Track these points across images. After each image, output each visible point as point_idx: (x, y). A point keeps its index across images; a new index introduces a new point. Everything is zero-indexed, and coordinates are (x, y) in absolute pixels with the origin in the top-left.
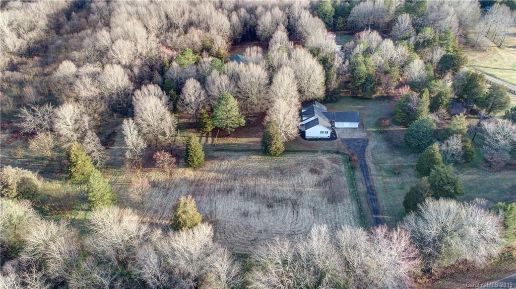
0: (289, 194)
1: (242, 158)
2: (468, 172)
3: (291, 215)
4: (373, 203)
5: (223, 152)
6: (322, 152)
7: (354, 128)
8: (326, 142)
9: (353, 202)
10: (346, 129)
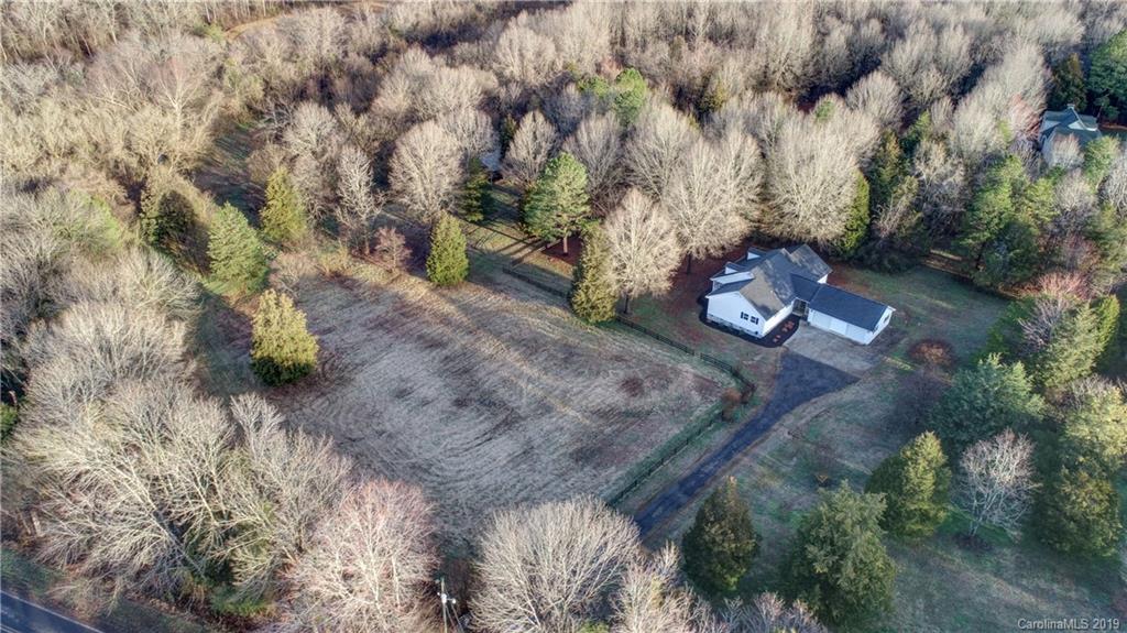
0: (524, 401)
1: (533, 304)
2: (1043, 584)
3: (472, 437)
4: (660, 509)
5: (516, 280)
6: (705, 358)
7: (856, 344)
8: (743, 343)
9: (622, 482)
10: (832, 335)
